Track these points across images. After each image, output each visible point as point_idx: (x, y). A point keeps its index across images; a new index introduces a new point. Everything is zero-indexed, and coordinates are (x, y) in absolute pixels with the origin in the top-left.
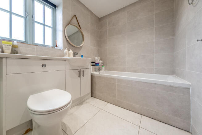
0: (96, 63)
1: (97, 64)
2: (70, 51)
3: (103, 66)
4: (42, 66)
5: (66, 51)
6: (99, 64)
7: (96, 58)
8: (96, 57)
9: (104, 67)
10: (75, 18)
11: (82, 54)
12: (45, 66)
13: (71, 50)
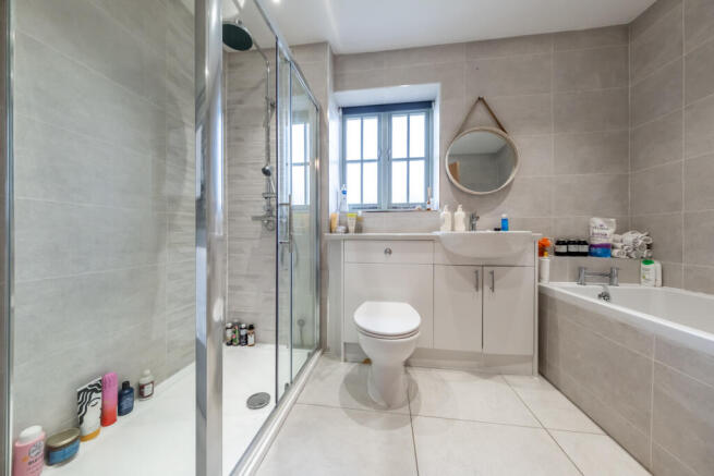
0: (592, 246)
1: (599, 251)
2: (456, 214)
3: (648, 261)
4: (386, 252)
5: (445, 213)
6: (615, 252)
7: (598, 221)
8: (595, 215)
9: (656, 267)
10: (481, 107)
11: (504, 216)
12: (390, 252)
13: (460, 208)
